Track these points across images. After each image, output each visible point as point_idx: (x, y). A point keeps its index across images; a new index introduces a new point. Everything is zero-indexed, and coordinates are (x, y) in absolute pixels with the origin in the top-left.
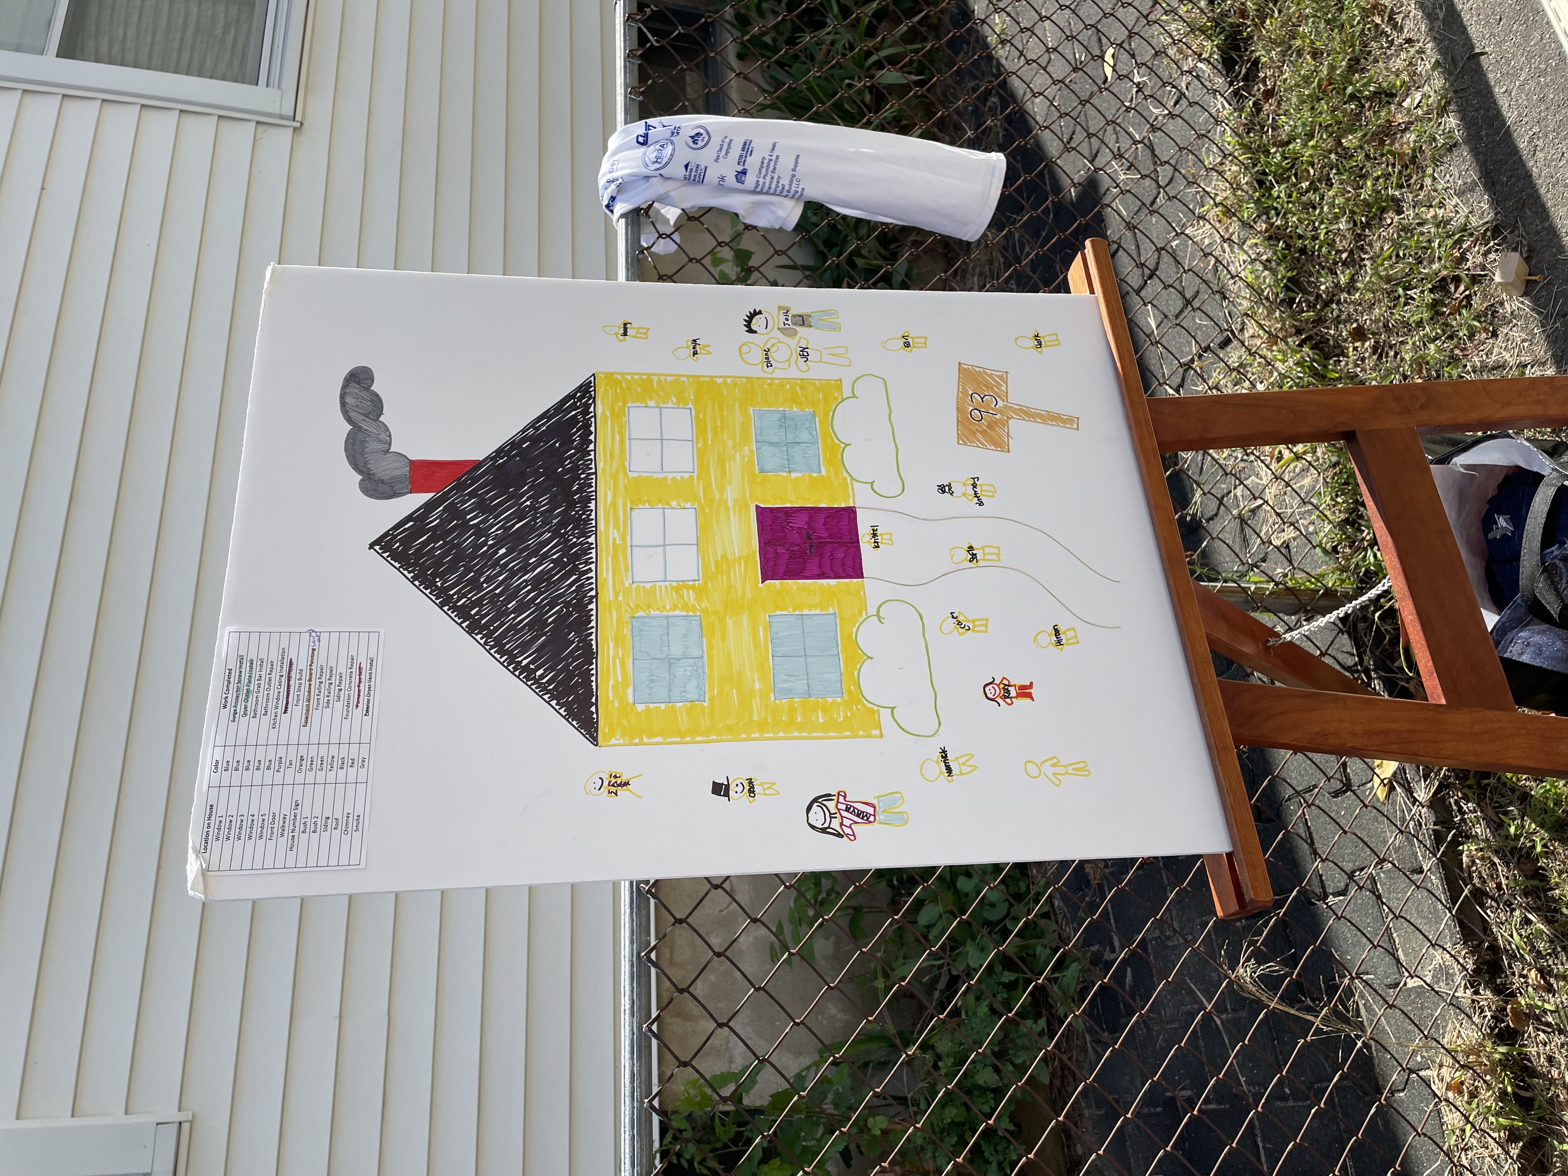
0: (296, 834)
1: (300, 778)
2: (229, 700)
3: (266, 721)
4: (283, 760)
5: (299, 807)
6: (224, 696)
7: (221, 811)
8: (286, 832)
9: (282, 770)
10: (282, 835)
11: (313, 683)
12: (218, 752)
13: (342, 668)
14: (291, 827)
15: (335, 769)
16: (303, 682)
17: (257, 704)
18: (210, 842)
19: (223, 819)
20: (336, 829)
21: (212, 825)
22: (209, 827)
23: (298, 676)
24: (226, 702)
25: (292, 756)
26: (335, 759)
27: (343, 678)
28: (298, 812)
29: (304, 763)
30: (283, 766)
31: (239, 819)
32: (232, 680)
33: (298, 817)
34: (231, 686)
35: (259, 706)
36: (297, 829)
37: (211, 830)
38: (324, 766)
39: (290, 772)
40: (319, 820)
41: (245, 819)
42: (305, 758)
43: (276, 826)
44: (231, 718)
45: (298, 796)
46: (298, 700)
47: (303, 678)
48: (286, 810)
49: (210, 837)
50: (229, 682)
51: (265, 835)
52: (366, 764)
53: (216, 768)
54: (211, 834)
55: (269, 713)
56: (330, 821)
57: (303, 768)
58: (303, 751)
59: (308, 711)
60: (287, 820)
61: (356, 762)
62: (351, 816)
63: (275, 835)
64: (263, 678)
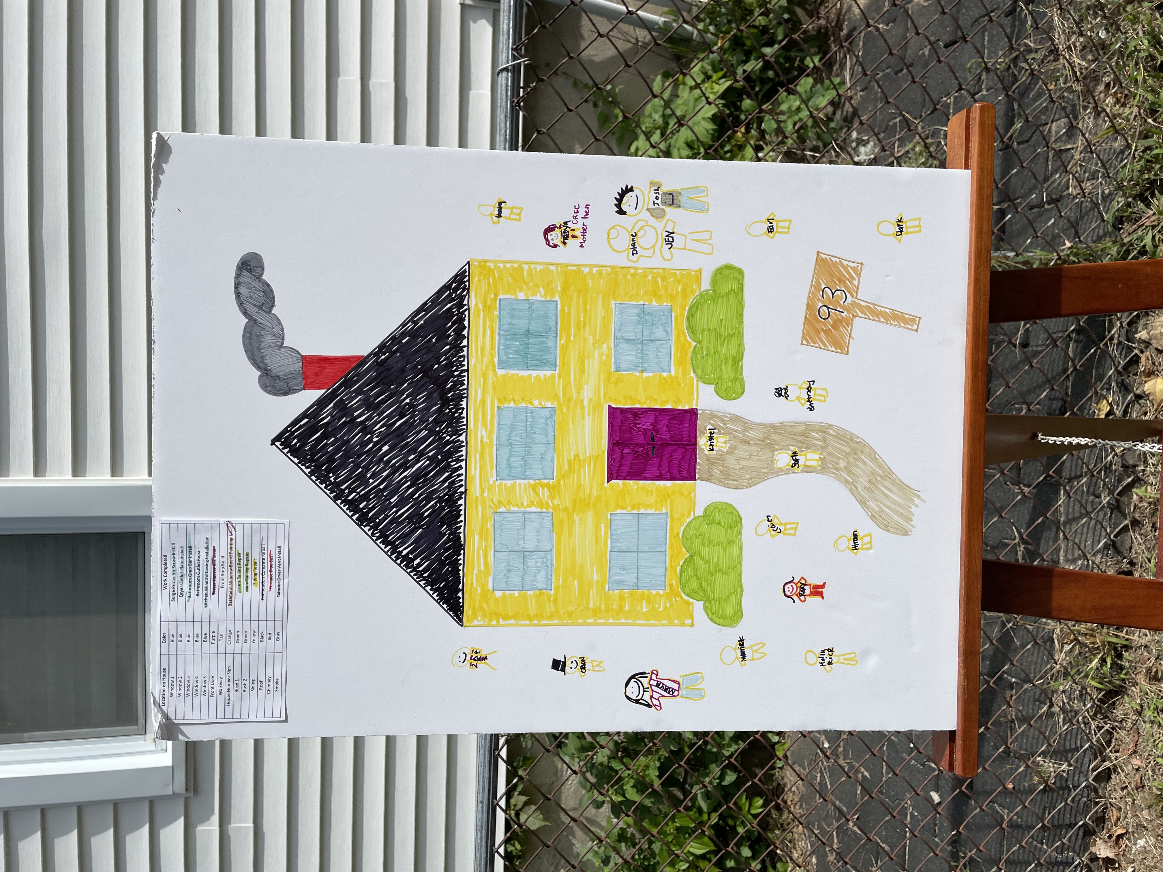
0: (231, 693)
1: (230, 648)
2: (168, 581)
3: (199, 601)
4: (216, 634)
5: (232, 672)
6: (164, 578)
7: (173, 674)
8: (223, 691)
9: (215, 642)
10: (220, 694)
11: (233, 568)
12: (165, 625)
13: (256, 555)
14: (227, 687)
15: (256, 641)
16: (225, 567)
17: (190, 586)
18: (166, 697)
19: (174, 680)
20: (261, 689)
21: (167, 684)
22: (164, 686)
23: (221, 562)
24: (166, 584)
25: (222, 630)
26: (256, 634)
27: (258, 564)
28: (231, 676)
29: (232, 636)
30: (216, 638)
31: (187, 680)
32: (168, 565)
33: (231, 680)
34: (168, 569)
35: (192, 588)
36: (231, 689)
37: (166, 688)
38: (248, 639)
39: (222, 643)
40: (247, 682)
41: (191, 680)
42: (232, 632)
43: (215, 686)
44: (171, 598)
45: (230, 664)
46: (223, 583)
47: (225, 564)
48: (222, 674)
49: (166, 694)
50: (166, 567)
51: (207, 692)
52: (280, 637)
53: (165, 639)
54: (166, 691)
55: (200, 594)
56: (256, 683)
57: (232, 640)
58: (230, 627)
59: (231, 592)
60: (223, 682)
61: (272, 636)
62: (272, 679)
63: (215, 694)
64: (193, 563)
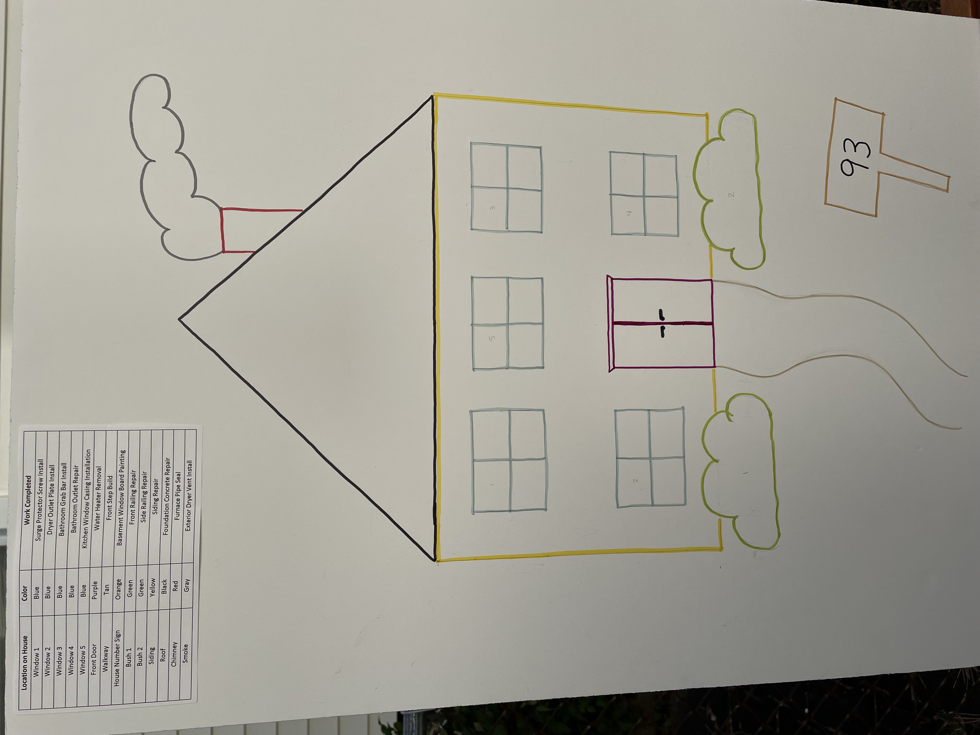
0: (120, 667)
1: (119, 605)
2: (31, 513)
3: (75, 538)
4: (99, 586)
5: (121, 638)
6: (25, 509)
7: (37, 644)
8: (109, 666)
9: (98, 597)
10: (105, 669)
11: (125, 492)
12: (25, 576)
13: (157, 474)
14: (114, 661)
15: (156, 593)
16: (113, 490)
17: (63, 518)
18: (28, 677)
19: (40, 652)
20: (162, 660)
21: (29, 659)
22: (25, 661)
23: (108, 485)
24: (28, 516)
25: (108, 580)
26: (156, 583)
27: (159, 486)
28: (120, 643)
29: (122, 587)
30: (99, 592)
31: (57, 652)
32: (32, 490)
33: (121, 650)
34: (32, 496)
35: (66, 521)
36: (121, 662)
37: (28, 664)
38: (145, 590)
39: (108, 598)
40: (144, 652)
41: (63, 651)
42: (122, 581)
43: (97, 659)
44: (36, 536)
45: (118, 626)
46: (110, 513)
47: (114, 486)
48: (107, 641)
49: (28, 672)
50: (29, 493)
51: (86, 669)
52: (190, 586)
53: (25, 594)
54: (28, 669)
55: (78, 529)
56: (155, 652)
57: (122, 593)
58: (119, 574)
59: (121, 525)
60: (109, 653)
61: (179, 584)
62: (178, 646)
63: (97, 670)
64: (67, 487)
